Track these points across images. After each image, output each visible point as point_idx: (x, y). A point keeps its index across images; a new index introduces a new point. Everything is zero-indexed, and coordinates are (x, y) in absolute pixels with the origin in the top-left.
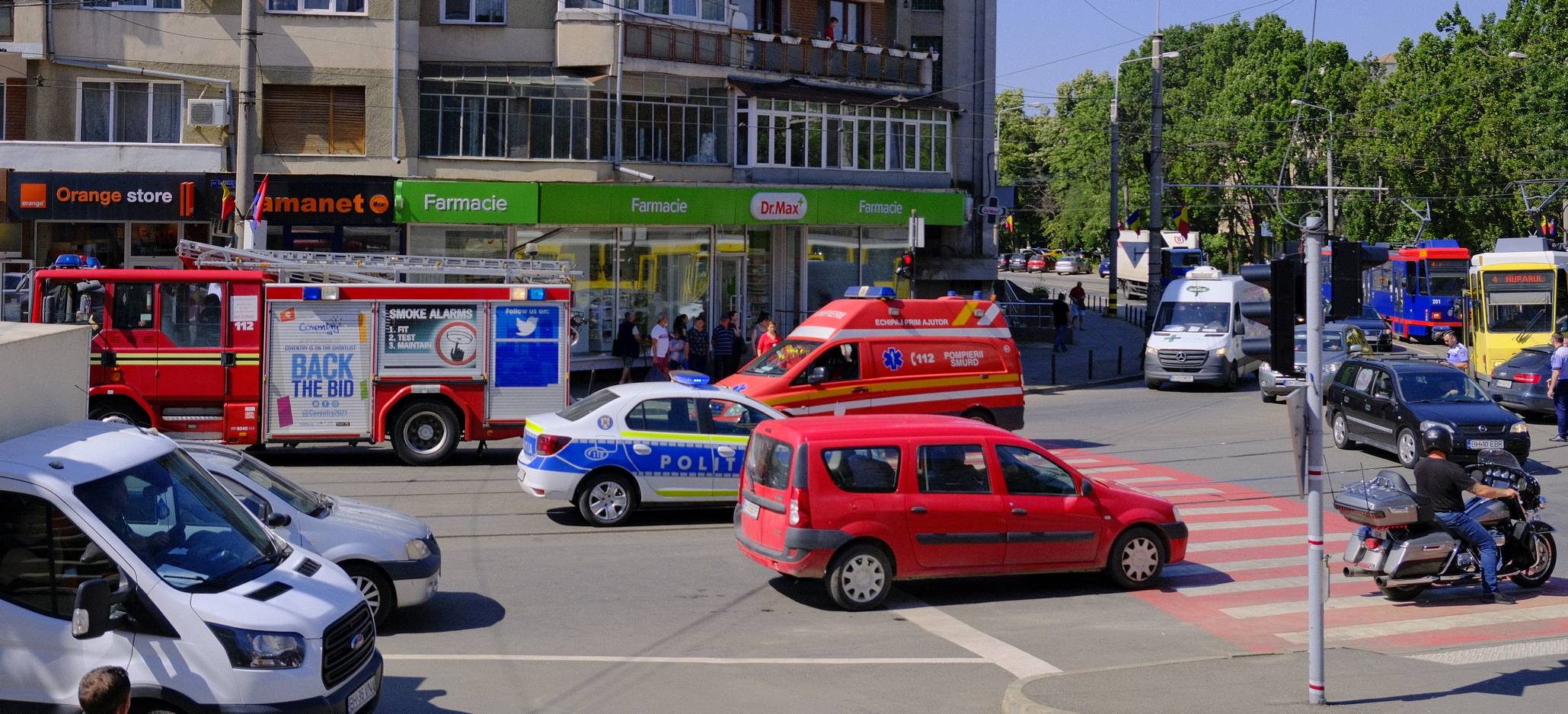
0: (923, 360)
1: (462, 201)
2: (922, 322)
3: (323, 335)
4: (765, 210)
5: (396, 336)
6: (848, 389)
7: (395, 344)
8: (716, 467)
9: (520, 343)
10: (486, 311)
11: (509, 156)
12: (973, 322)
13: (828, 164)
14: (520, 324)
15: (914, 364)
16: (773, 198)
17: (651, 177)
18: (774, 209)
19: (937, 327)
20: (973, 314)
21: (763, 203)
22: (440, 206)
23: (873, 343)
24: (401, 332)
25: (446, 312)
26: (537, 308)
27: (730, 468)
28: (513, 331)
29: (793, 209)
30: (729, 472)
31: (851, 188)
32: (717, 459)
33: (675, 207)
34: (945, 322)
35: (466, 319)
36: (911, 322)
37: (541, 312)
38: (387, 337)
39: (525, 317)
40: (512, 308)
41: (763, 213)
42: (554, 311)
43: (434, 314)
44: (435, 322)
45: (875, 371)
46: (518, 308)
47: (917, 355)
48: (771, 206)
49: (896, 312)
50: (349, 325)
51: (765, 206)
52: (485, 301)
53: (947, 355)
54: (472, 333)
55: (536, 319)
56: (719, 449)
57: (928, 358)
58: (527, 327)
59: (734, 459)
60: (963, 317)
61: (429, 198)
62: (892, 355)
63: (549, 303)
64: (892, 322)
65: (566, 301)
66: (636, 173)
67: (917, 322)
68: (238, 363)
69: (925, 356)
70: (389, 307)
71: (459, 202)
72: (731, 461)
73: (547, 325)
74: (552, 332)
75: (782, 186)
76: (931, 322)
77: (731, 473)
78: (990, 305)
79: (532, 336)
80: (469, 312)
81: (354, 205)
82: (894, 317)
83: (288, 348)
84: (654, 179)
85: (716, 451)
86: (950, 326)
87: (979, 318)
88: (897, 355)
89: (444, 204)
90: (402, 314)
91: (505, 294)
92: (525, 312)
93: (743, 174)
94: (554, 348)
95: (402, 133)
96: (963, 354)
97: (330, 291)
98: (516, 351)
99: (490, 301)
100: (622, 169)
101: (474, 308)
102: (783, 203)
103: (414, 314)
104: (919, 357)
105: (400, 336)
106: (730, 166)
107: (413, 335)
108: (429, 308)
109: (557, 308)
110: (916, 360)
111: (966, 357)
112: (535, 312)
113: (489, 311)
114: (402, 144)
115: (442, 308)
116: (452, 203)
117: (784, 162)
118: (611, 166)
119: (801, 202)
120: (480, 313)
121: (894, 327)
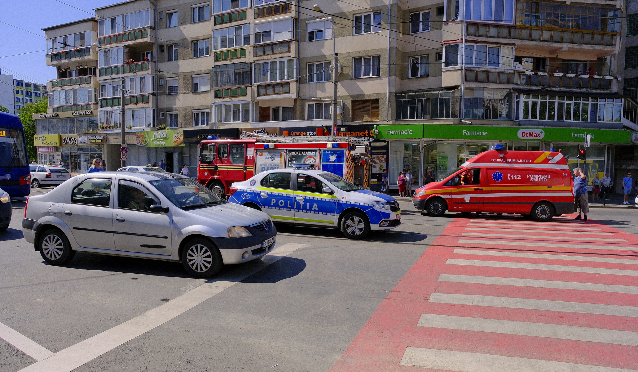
0: (514, 178)
1: (398, 131)
2: (516, 161)
3: (270, 161)
4: (524, 135)
5: (291, 162)
6: (472, 189)
7: (291, 164)
8: (295, 207)
9: (330, 164)
10: (319, 152)
11: (423, 119)
12: (546, 161)
13: (558, 119)
14: (331, 157)
15: (509, 179)
16: (527, 131)
17: (470, 122)
18: (528, 135)
19: (526, 163)
20: (547, 157)
21: (523, 133)
22: (391, 133)
23: (488, 169)
24: (293, 160)
25: (307, 152)
26: (337, 151)
27: (302, 208)
28: (328, 160)
29: (537, 135)
30: (301, 209)
31: (568, 128)
32: (296, 202)
33: (482, 134)
34: (530, 161)
35: (313, 155)
36: (510, 160)
37: (338, 152)
38: (288, 162)
39: (332, 155)
40: (328, 151)
41: (522, 136)
42: (343, 152)
43: (303, 153)
44: (303, 156)
45: (489, 181)
46: (330, 151)
47: (511, 175)
48: (527, 134)
49: (502, 156)
50: (278, 157)
51: (524, 134)
52: (319, 148)
53: (528, 176)
54: (314, 161)
55: (336, 155)
56: (297, 198)
57: (517, 177)
58: (333, 158)
59: (303, 203)
60: (541, 158)
61: (388, 131)
62: (498, 175)
63: (341, 149)
64: (500, 160)
65: (346, 148)
66: (466, 121)
67: (514, 161)
68: (248, 170)
69: (516, 176)
70: (290, 151)
71: (397, 132)
72: (302, 204)
73: (340, 158)
74: (341, 160)
75: (533, 127)
76: (521, 161)
77: (302, 210)
78: (557, 154)
79: (334, 161)
80: (314, 153)
81: (365, 133)
82: (501, 158)
83: (261, 165)
84: (471, 123)
85: (295, 198)
86: (532, 163)
87: (550, 160)
88: (500, 175)
89: (392, 133)
90: (293, 153)
91: (325, 145)
92: (332, 152)
93: (517, 123)
94: (342, 166)
95: (390, 113)
96: (539, 176)
97: (271, 145)
98: (329, 167)
99: (320, 148)
100: (463, 121)
101: (315, 151)
102: (533, 133)
103: (297, 153)
104: (512, 176)
105: (292, 161)
106: (512, 121)
107: (296, 161)
108: (301, 151)
109: (344, 151)
110: (510, 177)
111: (539, 177)
112: (336, 152)
113: (320, 152)
114: (390, 116)
115: (305, 151)
116: (395, 132)
117: (536, 118)
118: (459, 120)
119: (541, 132)
120: (317, 153)
121: (500, 162)
